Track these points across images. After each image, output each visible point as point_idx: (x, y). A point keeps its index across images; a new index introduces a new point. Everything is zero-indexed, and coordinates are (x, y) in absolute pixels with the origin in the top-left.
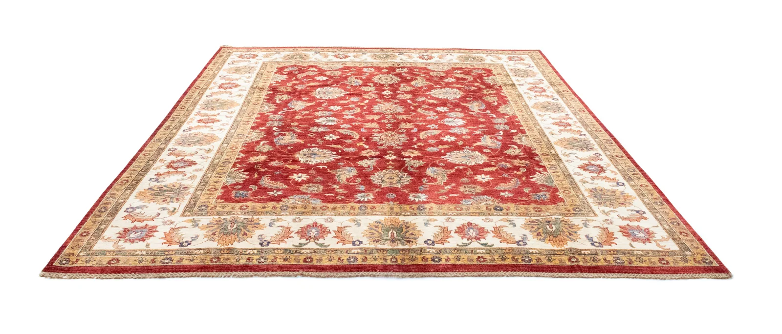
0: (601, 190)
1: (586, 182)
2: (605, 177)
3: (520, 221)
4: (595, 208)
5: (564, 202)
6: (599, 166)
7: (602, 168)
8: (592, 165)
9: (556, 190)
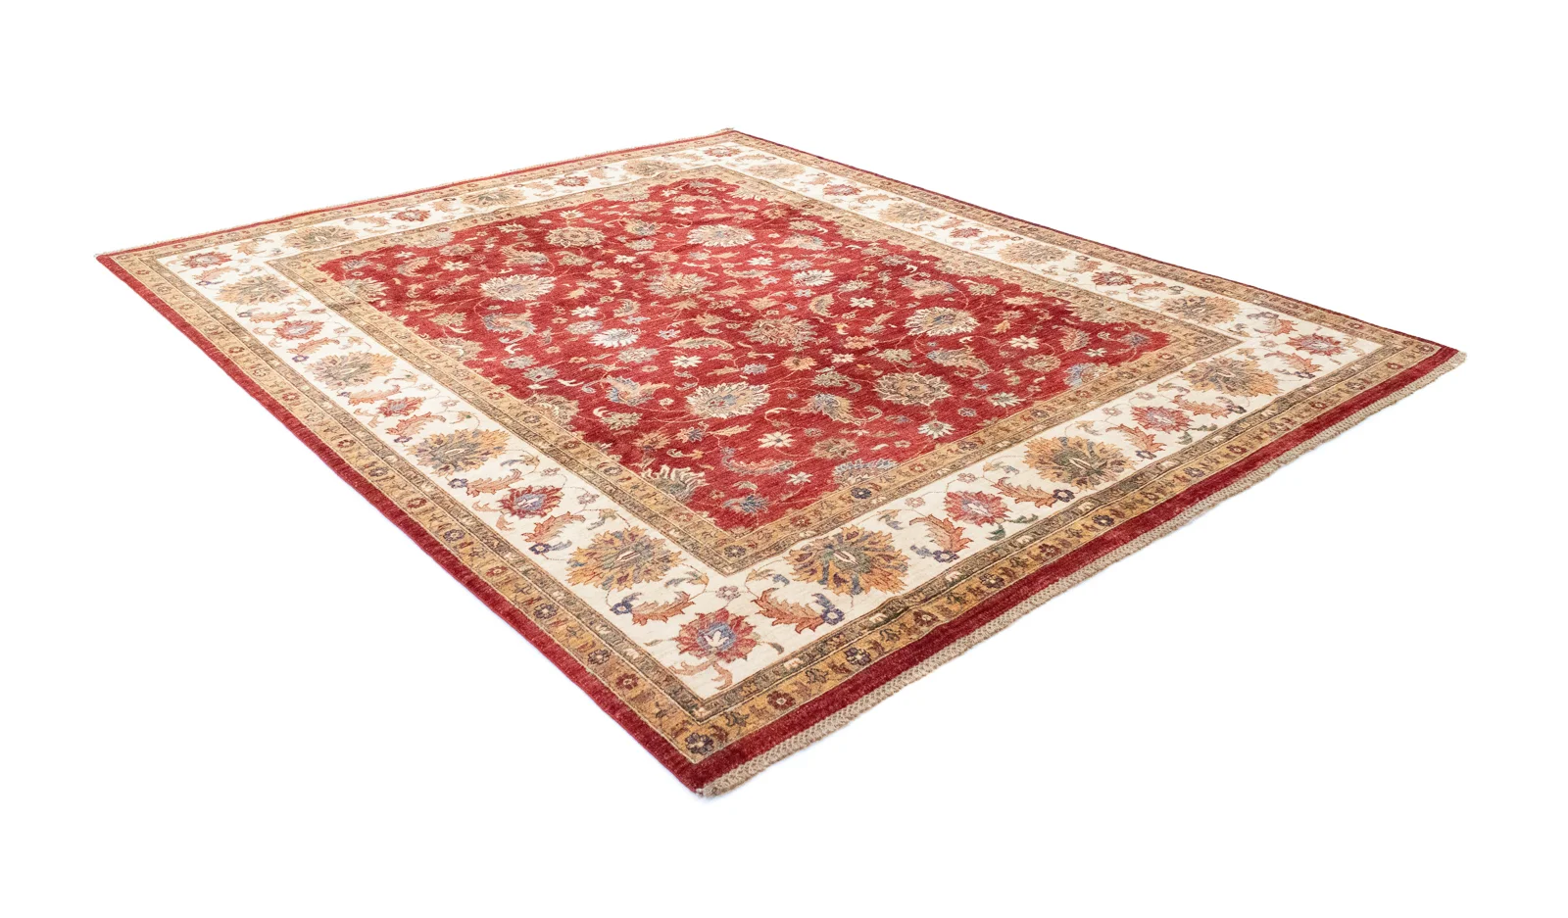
0: (273, 297)
1: (301, 304)
2: (273, 321)
3: (362, 235)
4: (272, 272)
5: (318, 268)
6: (290, 337)
7: (283, 336)
8: (302, 337)
9: (338, 278)
